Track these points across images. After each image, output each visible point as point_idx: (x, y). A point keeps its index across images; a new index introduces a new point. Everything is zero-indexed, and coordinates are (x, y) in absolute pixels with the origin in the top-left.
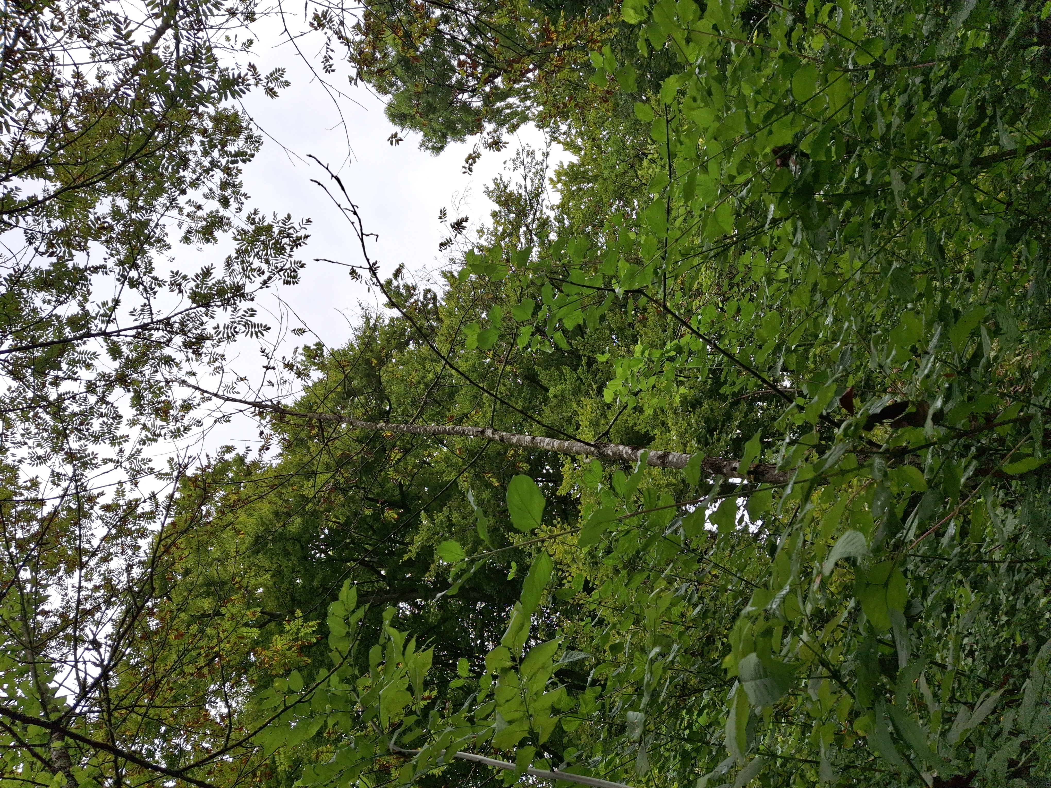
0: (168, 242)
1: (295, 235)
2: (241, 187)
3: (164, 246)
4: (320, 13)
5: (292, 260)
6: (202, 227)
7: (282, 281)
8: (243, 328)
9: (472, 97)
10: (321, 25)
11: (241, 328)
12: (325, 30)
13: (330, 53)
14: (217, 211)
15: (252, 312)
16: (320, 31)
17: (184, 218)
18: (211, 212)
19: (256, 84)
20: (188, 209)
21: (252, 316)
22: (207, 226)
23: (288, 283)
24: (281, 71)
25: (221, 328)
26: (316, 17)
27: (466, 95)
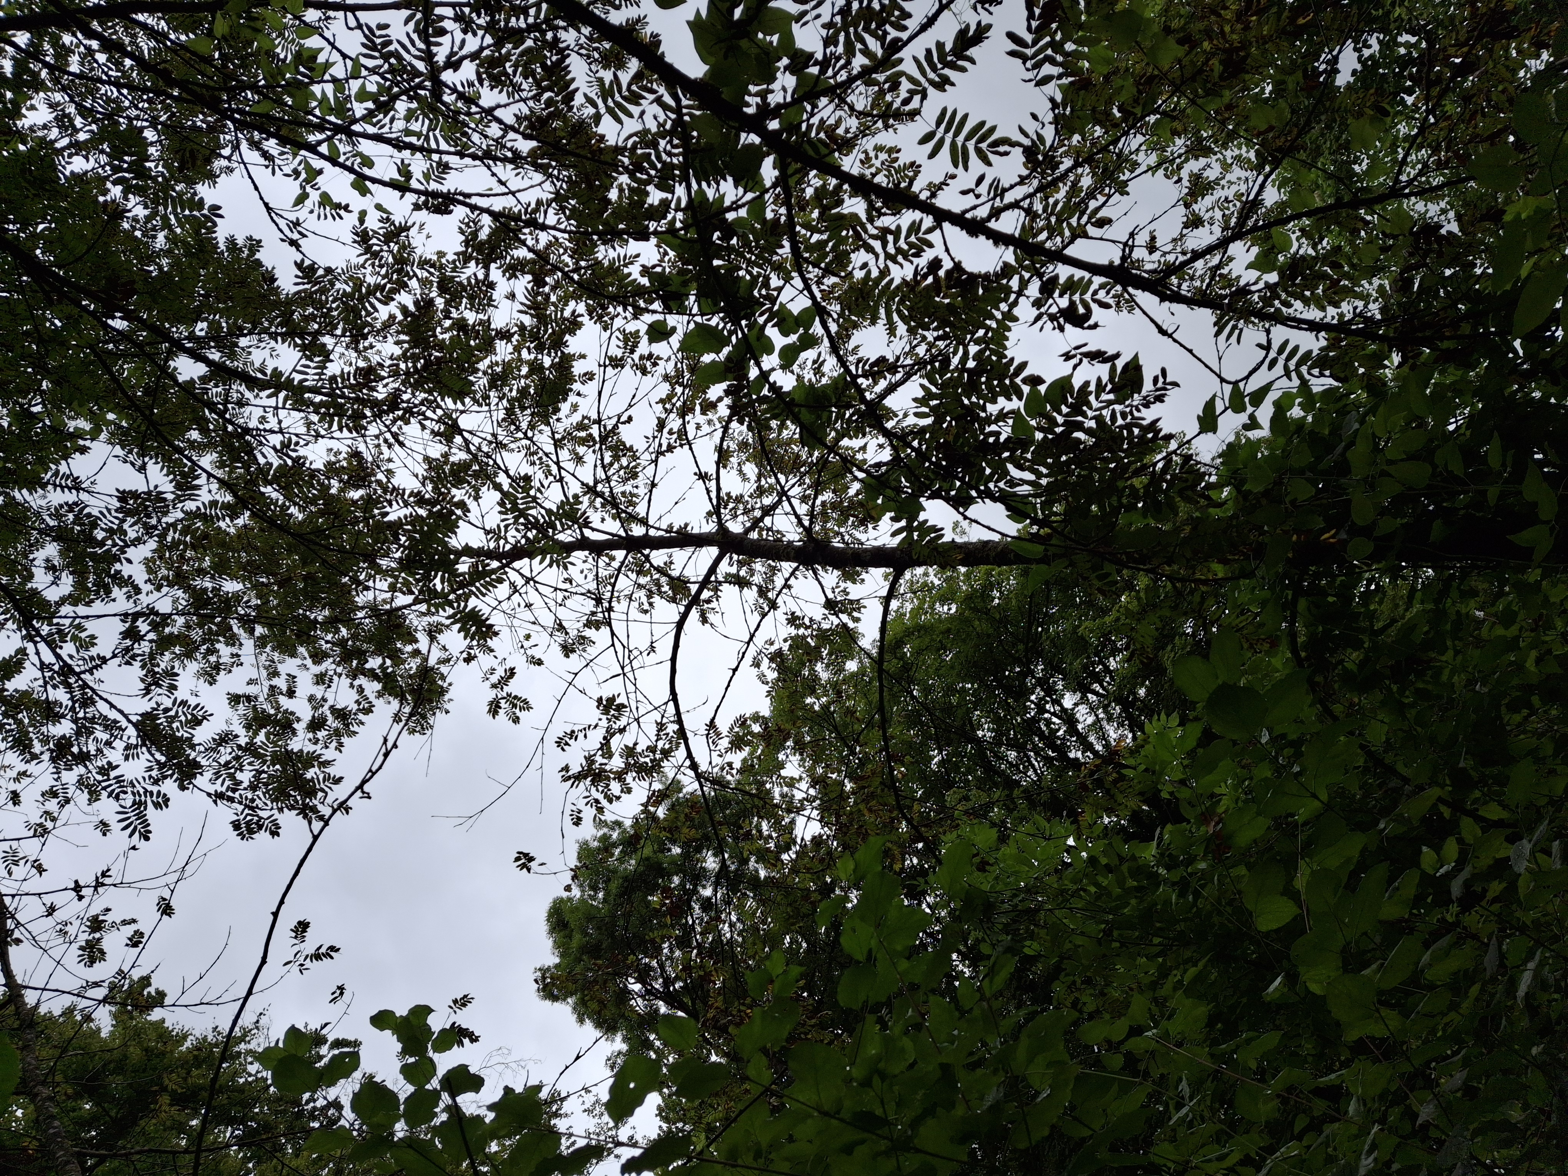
0: (218, 678)
1: (315, 802)
2: (349, 736)
3: (211, 675)
4: (618, 701)
5: (277, 815)
6: (264, 711)
7: (235, 818)
8: (129, 803)
9: (642, 996)
10: (606, 711)
11: (128, 800)
12: (604, 717)
13: (581, 736)
14: (298, 720)
15: (163, 802)
16: (597, 713)
17: (266, 684)
18: (293, 713)
19: (494, 686)
20: (281, 683)
21: (157, 805)
22: (270, 716)
23: (236, 826)
24: (526, 705)
25: (113, 774)
26: (611, 700)
27: (637, 987)
